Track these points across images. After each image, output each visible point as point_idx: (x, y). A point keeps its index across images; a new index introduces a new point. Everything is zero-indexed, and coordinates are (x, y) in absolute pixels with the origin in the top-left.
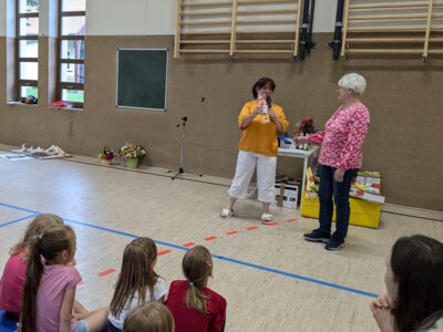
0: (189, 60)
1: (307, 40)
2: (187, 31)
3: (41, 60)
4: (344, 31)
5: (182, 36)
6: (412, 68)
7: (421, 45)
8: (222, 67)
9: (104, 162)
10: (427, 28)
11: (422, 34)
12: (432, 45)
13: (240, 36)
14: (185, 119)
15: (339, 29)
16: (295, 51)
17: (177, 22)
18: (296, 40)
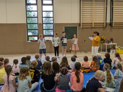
4: (114, 22)
8: (90, 29)
13: (94, 23)
14: (85, 41)
16: (105, 26)
17: (81, 20)
18: (105, 24)
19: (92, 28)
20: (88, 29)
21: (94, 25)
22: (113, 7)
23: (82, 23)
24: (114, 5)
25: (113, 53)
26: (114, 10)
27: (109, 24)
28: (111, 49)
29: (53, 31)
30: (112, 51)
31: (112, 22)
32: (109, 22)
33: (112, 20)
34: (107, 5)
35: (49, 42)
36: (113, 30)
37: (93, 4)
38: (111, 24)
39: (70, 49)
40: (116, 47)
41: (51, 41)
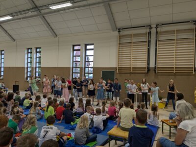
0: (120, 73)
1: (149, 69)
2: (120, 66)
3: (81, 73)
4: (157, 67)
5: (119, 68)
6: (172, 75)
7: (173, 70)
8: (129, 75)
10: (174, 66)
11: (173, 68)
12: (175, 70)
13: (133, 68)
15: (155, 67)
16: (146, 72)
17: (117, 64)
24: (157, 45)
29: (93, 75)
34: (148, 46)
36: (159, 76)
37: (131, 46)
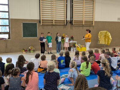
4: (74, 20)
8: (50, 27)
9: (25, 52)
10: (83, 20)
13: (55, 21)
16: (65, 24)
17: (41, 16)
18: (65, 22)
19: (53, 25)
20: (48, 27)
21: (55, 23)
22: (72, 5)
23: (42, 20)
24: (74, 2)
25: (73, 51)
26: (74, 8)
27: (70, 22)
28: (72, 47)
29: (9, 28)
30: (73, 49)
31: (72, 20)
32: (70, 20)
33: (72, 18)
34: (67, 2)
35: (5, 40)
36: (73, 28)
38: (71, 22)
39: (30, 48)
40: (76, 45)
41: (6, 39)
